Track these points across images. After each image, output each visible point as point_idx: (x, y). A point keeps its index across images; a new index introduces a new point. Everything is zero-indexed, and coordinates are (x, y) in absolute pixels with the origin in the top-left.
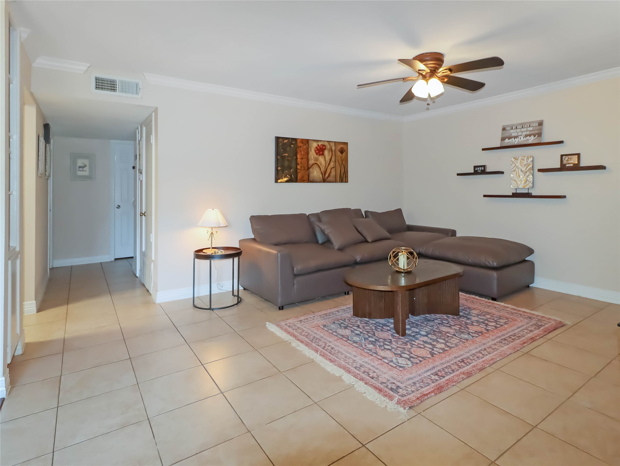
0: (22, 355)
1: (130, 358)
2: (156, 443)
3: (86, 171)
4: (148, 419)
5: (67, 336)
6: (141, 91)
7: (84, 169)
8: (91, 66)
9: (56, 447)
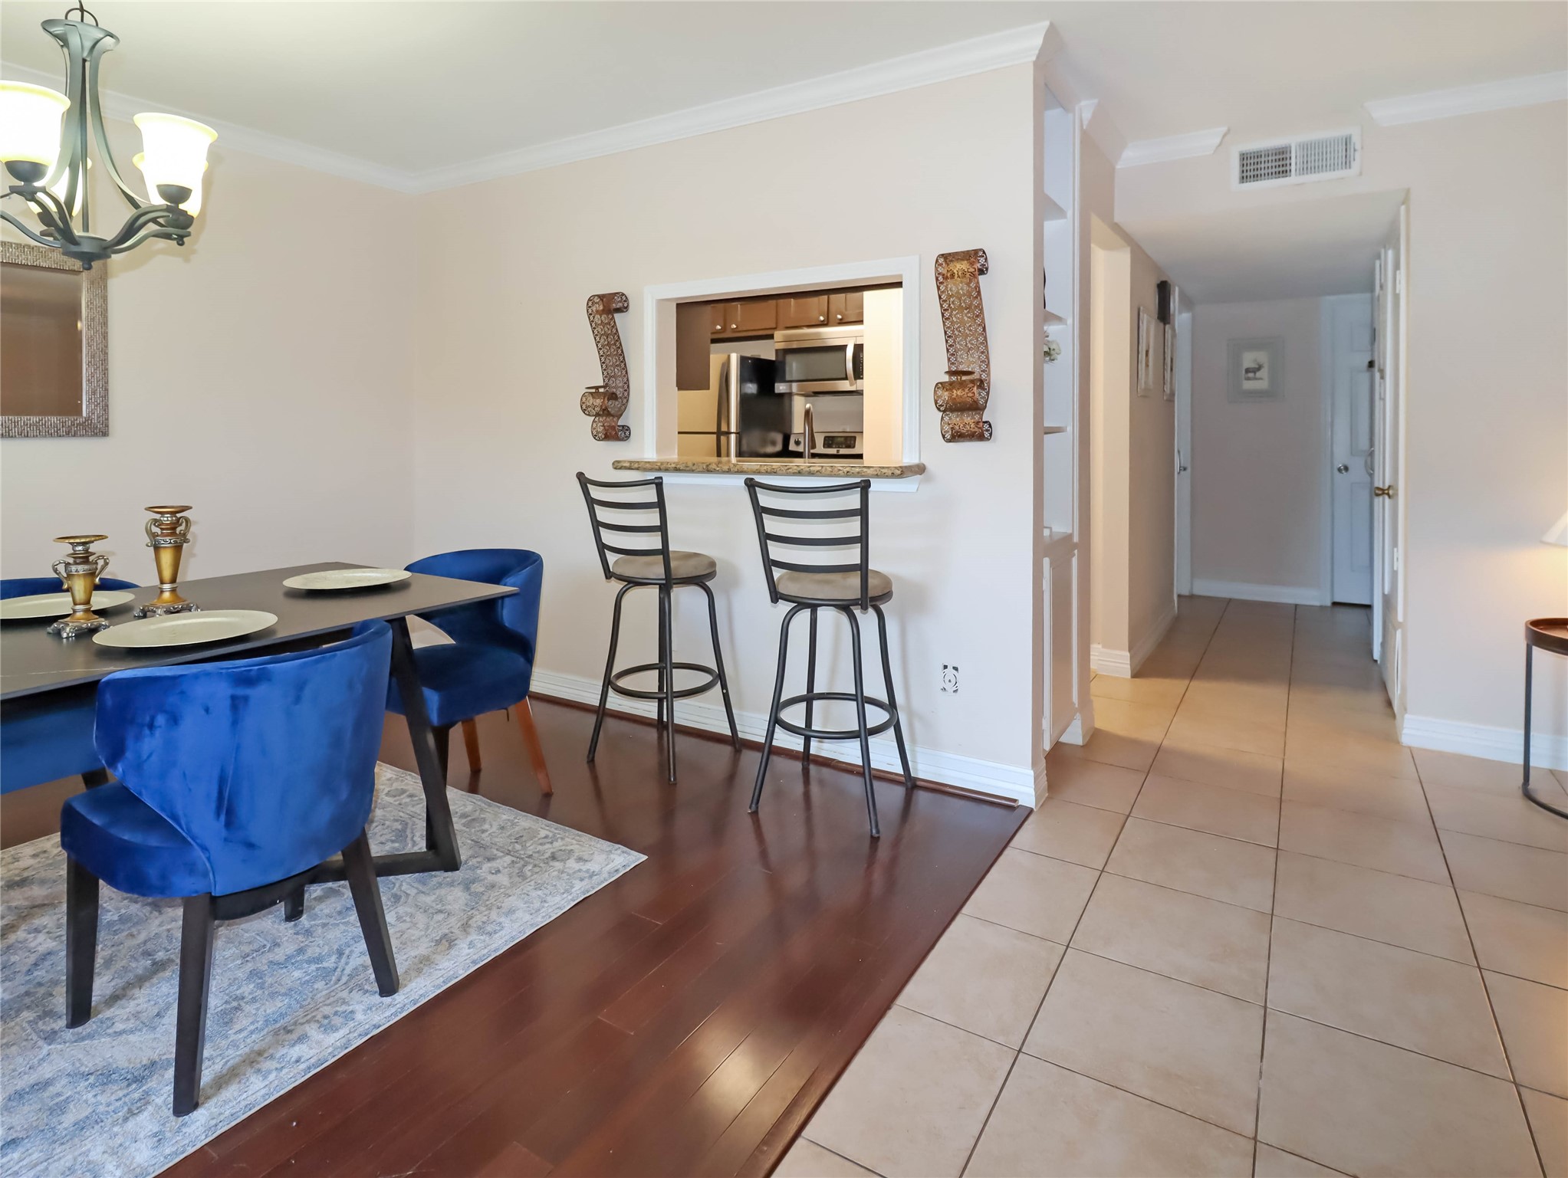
0: (1082, 746)
1: (1277, 848)
2: (1261, 1072)
3: (1261, 379)
4: (1265, 1008)
5: (1165, 743)
6: (1358, 155)
7: (1258, 374)
8: (1229, 130)
9: (1074, 942)
